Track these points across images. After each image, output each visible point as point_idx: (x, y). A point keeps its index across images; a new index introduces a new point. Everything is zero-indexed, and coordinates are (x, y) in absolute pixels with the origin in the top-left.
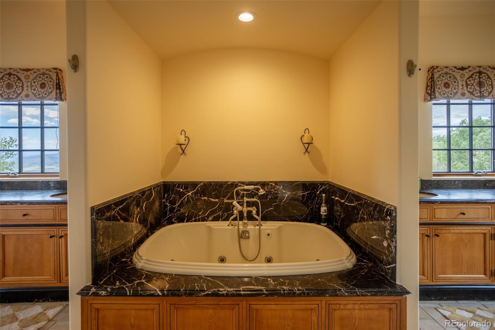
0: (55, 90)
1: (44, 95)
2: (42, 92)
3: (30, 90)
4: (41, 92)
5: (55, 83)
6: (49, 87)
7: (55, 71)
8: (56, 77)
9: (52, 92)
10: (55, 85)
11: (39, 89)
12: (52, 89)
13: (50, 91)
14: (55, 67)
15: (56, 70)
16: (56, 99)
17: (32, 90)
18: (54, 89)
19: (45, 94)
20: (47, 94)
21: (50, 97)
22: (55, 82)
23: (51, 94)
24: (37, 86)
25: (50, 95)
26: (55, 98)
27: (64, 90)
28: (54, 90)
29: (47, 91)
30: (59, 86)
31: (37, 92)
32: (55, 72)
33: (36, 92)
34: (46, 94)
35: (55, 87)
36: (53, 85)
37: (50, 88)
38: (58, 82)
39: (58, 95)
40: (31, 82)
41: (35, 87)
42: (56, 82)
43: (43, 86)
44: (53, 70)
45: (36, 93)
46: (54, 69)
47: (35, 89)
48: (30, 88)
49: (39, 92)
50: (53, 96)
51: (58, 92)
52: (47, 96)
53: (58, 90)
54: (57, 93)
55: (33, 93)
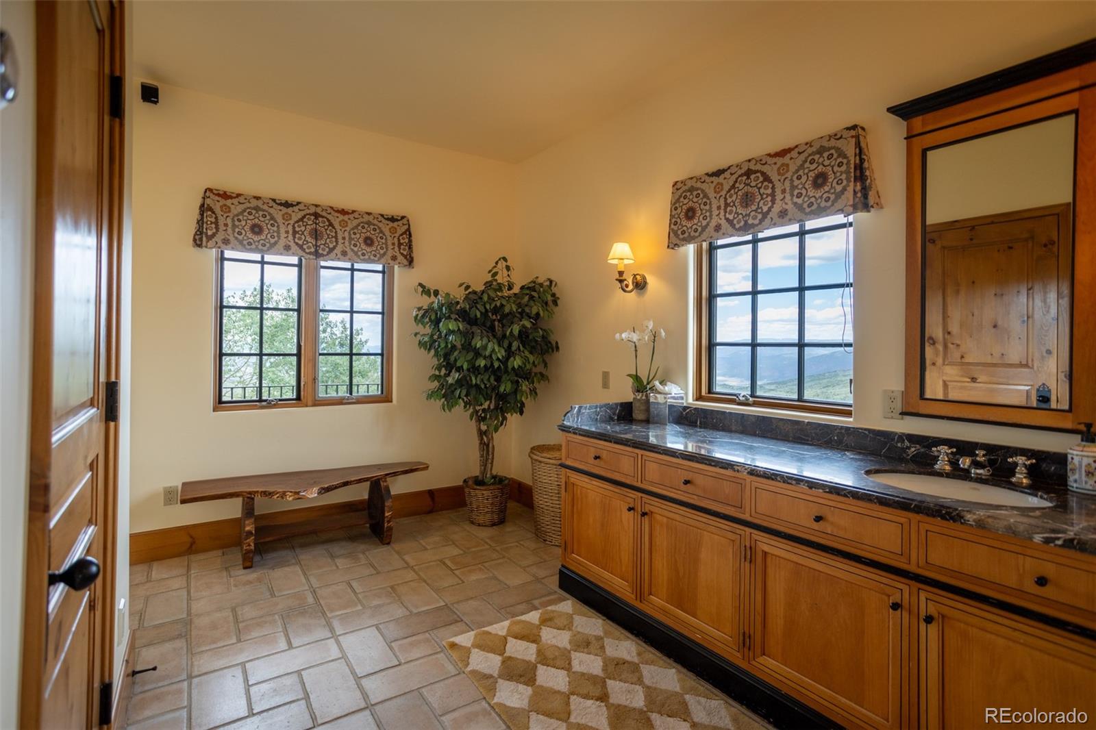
0: (852, 184)
1: (823, 204)
2: (817, 196)
3: (790, 198)
4: (814, 197)
5: (852, 166)
6: (836, 180)
7: (853, 133)
8: (856, 148)
9: (844, 189)
10: (852, 170)
11: (809, 190)
12: (845, 182)
13: (839, 188)
14: (850, 125)
15: (854, 130)
16: (855, 209)
17: (795, 197)
18: (851, 181)
19: (827, 200)
20: (832, 199)
21: (839, 205)
22: (852, 162)
23: (843, 196)
24: (806, 184)
25: (840, 200)
26: (851, 206)
27: (872, 179)
28: (849, 186)
29: (832, 191)
30: (861, 174)
31: (806, 199)
32: (852, 137)
33: (803, 200)
34: (829, 198)
35: (852, 174)
36: (846, 173)
37: (839, 182)
38: (858, 161)
39: (859, 195)
40: (792, 180)
41: (801, 189)
42: (855, 161)
43: (820, 180)
44: (846, 134)
45: (803, 204)
46: (848, 129)
47: (801, 194)
48: (789, 194)
49: (810, 198)
50: (848, 199)
51: (859, 187)
52: (833, 205)
53: (858, 184)
54: (855, 193)
55: (795, 204)
